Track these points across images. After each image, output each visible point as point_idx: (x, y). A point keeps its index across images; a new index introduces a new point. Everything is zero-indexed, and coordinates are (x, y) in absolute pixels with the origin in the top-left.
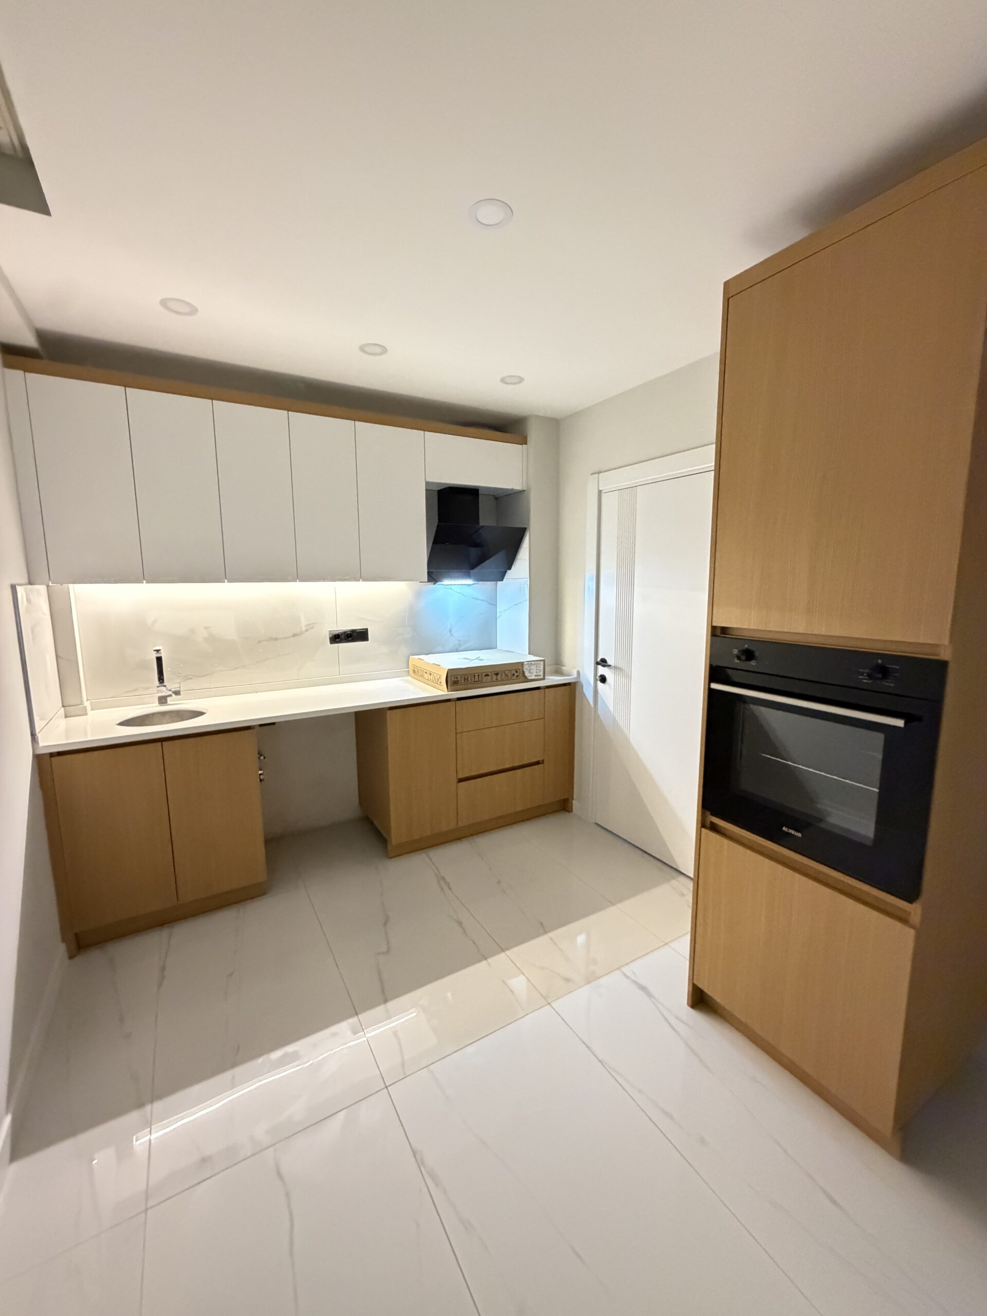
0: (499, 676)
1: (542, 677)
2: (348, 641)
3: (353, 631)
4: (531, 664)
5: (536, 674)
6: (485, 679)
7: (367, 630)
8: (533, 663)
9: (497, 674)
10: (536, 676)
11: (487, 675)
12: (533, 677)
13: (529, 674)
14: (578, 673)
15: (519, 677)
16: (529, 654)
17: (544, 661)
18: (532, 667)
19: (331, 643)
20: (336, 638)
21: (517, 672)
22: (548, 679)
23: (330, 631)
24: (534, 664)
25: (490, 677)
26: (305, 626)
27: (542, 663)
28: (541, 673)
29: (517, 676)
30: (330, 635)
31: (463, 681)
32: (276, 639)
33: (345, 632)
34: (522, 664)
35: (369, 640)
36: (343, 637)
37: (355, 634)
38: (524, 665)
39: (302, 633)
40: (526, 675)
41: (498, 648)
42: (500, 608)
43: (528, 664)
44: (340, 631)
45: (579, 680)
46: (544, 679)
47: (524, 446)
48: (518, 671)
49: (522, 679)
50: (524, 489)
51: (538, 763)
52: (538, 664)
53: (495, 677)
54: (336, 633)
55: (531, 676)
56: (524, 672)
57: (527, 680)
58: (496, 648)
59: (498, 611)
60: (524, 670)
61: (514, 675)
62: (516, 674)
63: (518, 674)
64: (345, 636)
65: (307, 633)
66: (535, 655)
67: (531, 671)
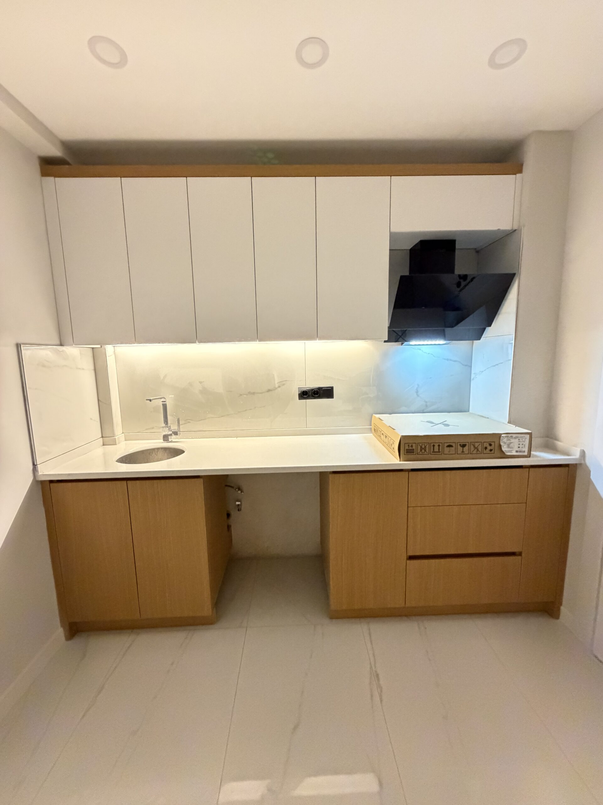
0: (466, 449)
1: (526, 454)
2: (315, 398)
3: (320, 389)
4: (512, 437)
5: (518, 449)
6: (447, 450)
7: (332, 388)
8: (514, 436)
9: (464, 446)
10: (517, 451)
11: (450, 446)
12: (514, 453)
13: (507, 449)
14: (583, 453)
15: (492, 452)
16: (509, 422)
17: (530, 434)
18: (512, 440)
19: (300, 399)
20: (305, 395)
21: (490, 445)
22: (536, 456)
23: (299, 388)
24: (516, 438)
25: (453, 449)
26: (277, 383)
27: (528, 436)
28: (526, 449)
29: (491, 450)
30: (299, 392)
31: (419, 451)
32: (254, 393)
33: (312, 390)
34: (499, 436)
35: (334, 398)
36: (310, 394)
37: (321, 392)
38: (501, 438)
39: (275, 389)
40: (503, 449)
41: (470, 411)
42: (475, 369)
43: (507, 437)
44: (308, 389)
45: (583, 462)
46: (529, 456)
47: (518, 175)
48: (493, 444)
49: (497, 453)
50: (515, 228)
51: (513, 554)
52: (522, 437)
53: (460, 449)
54: (305, 389)
55: (510, 451)
56: (500, 446)
57: (503, 456)
58: (469, 411)
59: (473, 372)
60: (502, 444)
61: (486, 448)
62: (489, 448)
63: (492, 448)
64: (312, 393)
65: (279, 389)
66: (517, 425)
67: (512, 445)
